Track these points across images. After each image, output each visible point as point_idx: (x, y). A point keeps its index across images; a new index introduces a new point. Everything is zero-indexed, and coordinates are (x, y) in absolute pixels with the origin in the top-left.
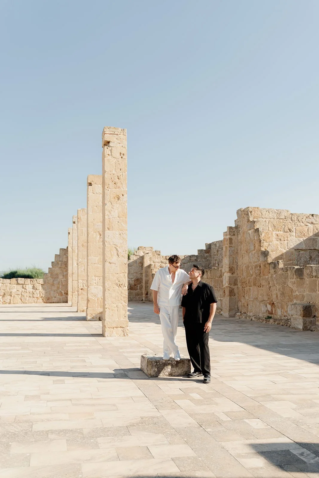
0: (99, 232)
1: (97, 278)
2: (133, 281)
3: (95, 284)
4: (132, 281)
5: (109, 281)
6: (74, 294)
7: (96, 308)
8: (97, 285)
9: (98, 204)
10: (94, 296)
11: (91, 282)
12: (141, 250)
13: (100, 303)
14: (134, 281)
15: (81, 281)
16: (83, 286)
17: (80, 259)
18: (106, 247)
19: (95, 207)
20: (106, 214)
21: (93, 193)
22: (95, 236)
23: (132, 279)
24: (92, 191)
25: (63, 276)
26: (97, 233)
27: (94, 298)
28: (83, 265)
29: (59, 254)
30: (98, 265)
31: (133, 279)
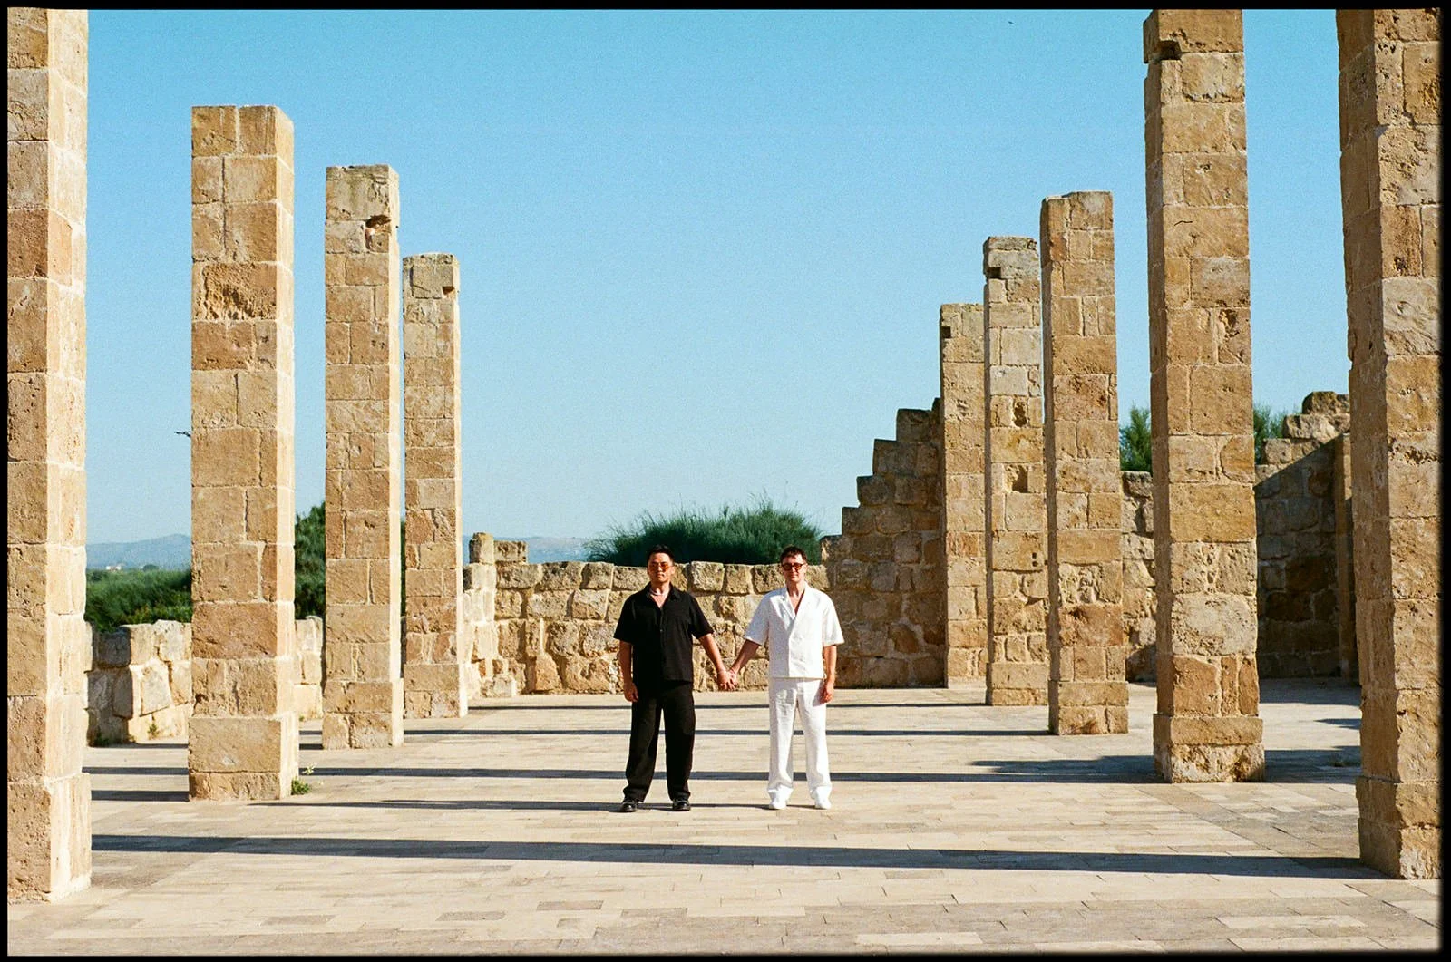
0: (1222, 303)
1: (1217, 550)
2: (1284, 575)
3: (1210, 580)
4: (1279, 572)
5: (1411, 557)
6: (1003, 638)
7: (1219, 715)
8: (1221, 587)
9: (1213, 153)
10: (1202, 650)
11: (1187, 575)
12: (1321, 411)
13: (1237, 685)
14: (1291, 570)
15: (1075, 571)
16: (1082, 598)
17: (1067, 458)
18: (1388, 369)
19: (1200, 172)
20: (1384, 184)
21: (1188, 97)
22: (1201, 324)
23: (1278, 562)
24: (1179, 87)
25: (918, 548)
26: (1216, 312)
27: (1204, 660)
28: (1080, 487)
29: (894, 439)
30: (1224, 480)
31: (1283, 565)
